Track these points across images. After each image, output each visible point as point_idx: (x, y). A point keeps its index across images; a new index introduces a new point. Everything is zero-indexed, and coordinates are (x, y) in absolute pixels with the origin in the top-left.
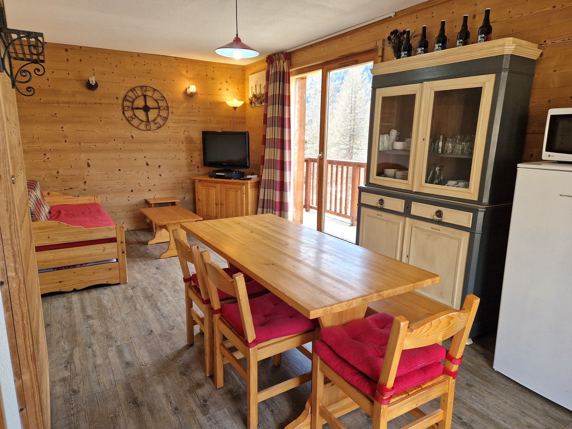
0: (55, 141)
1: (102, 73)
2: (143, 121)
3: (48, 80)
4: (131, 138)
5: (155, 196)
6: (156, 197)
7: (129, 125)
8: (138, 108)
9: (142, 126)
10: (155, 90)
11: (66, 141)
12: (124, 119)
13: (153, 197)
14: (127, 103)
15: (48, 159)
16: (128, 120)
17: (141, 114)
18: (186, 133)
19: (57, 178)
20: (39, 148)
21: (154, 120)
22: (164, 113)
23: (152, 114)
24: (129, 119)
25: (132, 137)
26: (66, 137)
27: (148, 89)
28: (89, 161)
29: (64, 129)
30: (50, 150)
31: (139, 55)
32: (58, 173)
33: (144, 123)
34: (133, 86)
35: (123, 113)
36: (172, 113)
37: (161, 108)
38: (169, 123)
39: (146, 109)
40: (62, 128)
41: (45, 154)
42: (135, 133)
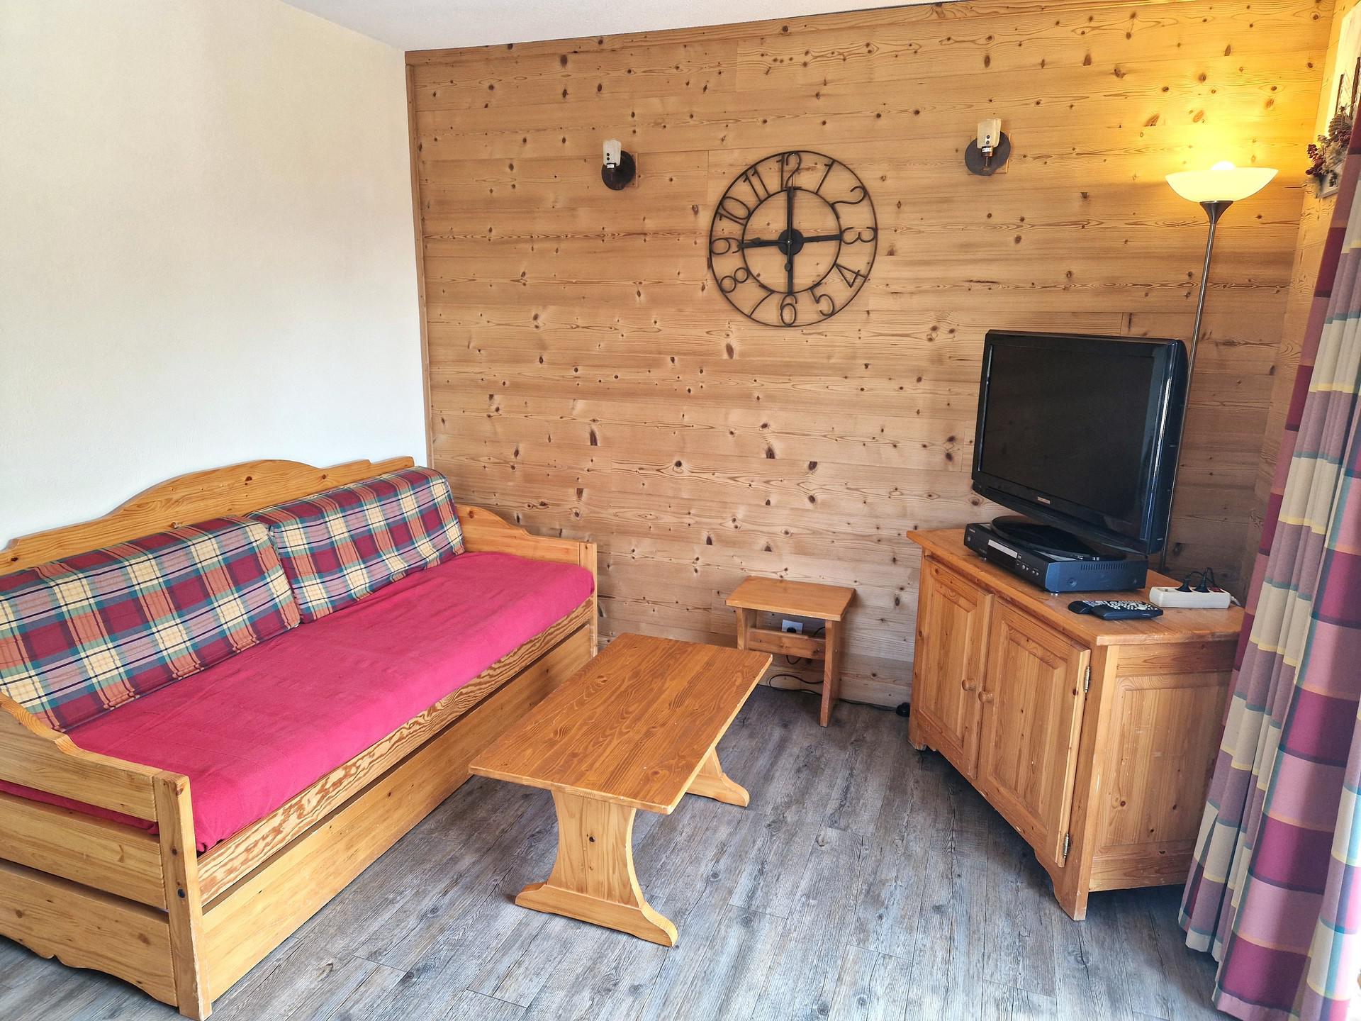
0: (516, 359)
1: (657, 124)
2: (772, 292)
3: (511, 167)
4: (725, 356)
5: (783, 574)
6: (789, 576)
7: (727, 307)
8: (759, 243)
9: (769, 312)
10: (831, 163)
11: (541, 360)
12: (710, 284)
13: (777, 577)
14: (727, 227)
15: (497, 410)
16: (722, 290)
17: (769, 265)
18: (942, 337)
19: (513, 467)
20: (479, 376)
21: (812, 289)
22: (855, 258)
23: (811, 263)
24: (727, 284)
25: (730, 350)
26: (543, 346)
27: (808, 160)
28: (595, 427)
29: (540, 322)
30: (504, 383)
31: (785, 28)
32: (517, 453)
33: (775, 300)
34: (752, 158)
35: (710, 266)
36: (891, 253)
37: (848, 237)
38: (872, 298)
39: (791, 242)
40: (536, 318)
41: (491, 396)
42: (739, 334)
